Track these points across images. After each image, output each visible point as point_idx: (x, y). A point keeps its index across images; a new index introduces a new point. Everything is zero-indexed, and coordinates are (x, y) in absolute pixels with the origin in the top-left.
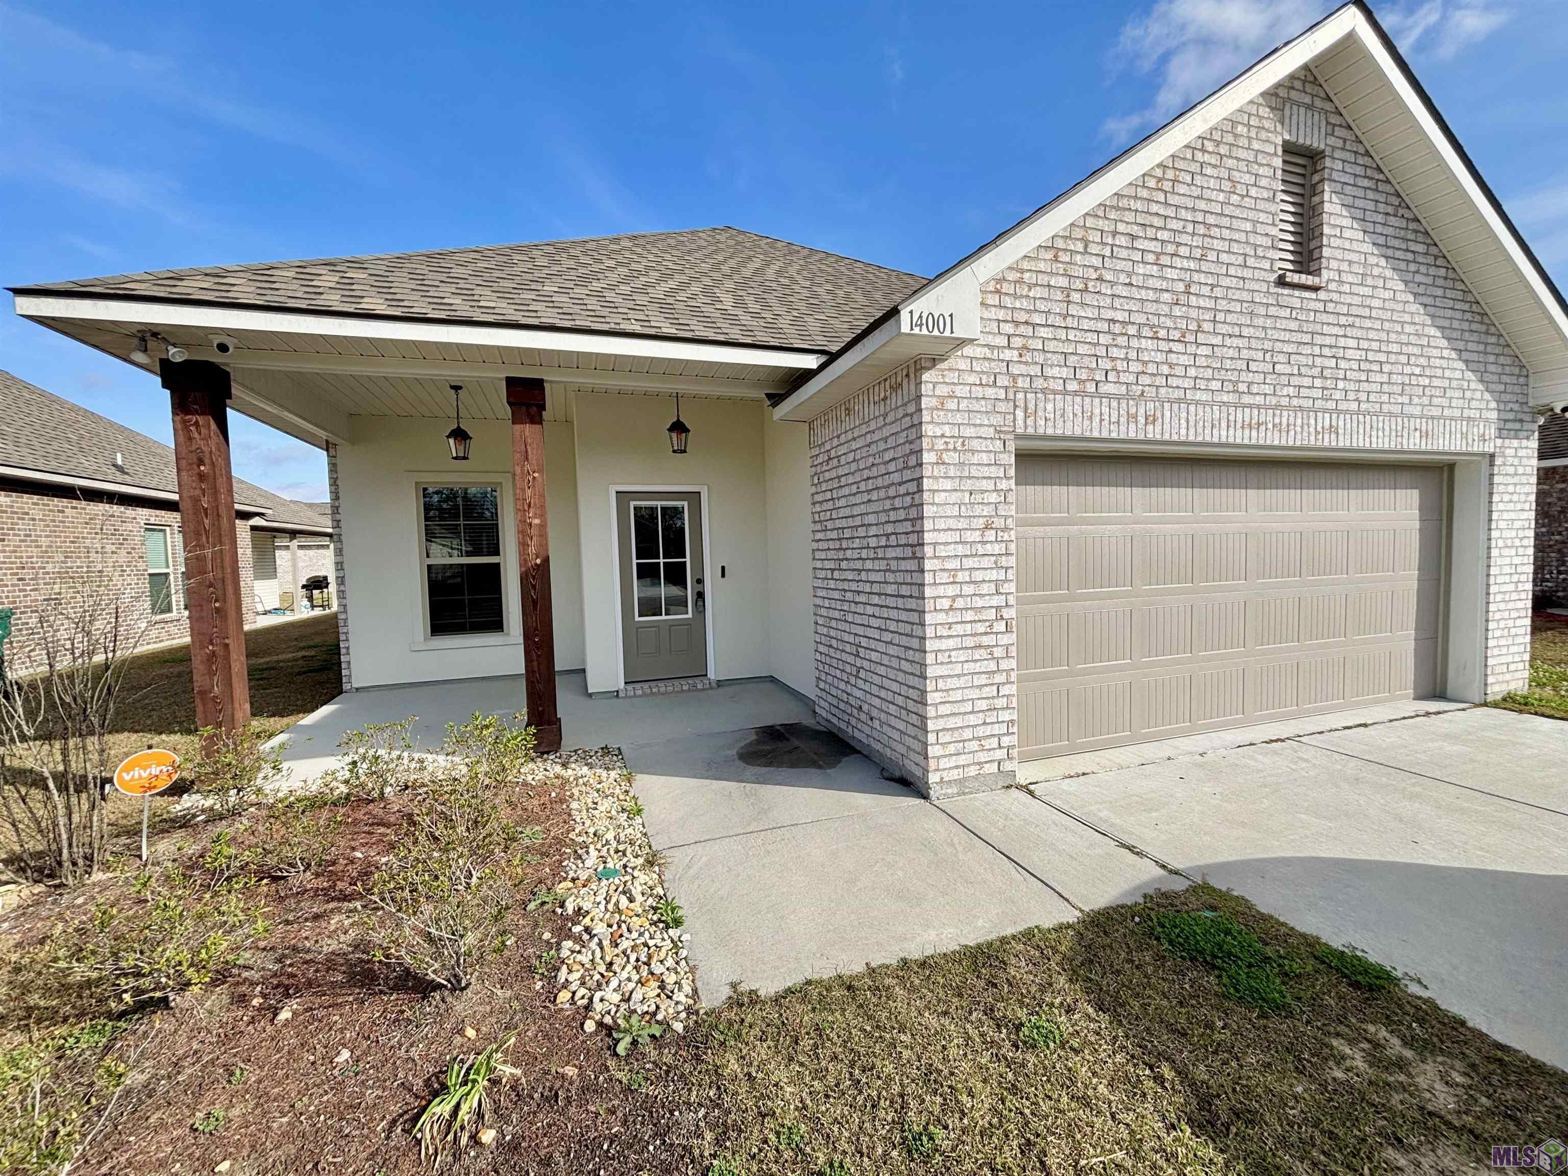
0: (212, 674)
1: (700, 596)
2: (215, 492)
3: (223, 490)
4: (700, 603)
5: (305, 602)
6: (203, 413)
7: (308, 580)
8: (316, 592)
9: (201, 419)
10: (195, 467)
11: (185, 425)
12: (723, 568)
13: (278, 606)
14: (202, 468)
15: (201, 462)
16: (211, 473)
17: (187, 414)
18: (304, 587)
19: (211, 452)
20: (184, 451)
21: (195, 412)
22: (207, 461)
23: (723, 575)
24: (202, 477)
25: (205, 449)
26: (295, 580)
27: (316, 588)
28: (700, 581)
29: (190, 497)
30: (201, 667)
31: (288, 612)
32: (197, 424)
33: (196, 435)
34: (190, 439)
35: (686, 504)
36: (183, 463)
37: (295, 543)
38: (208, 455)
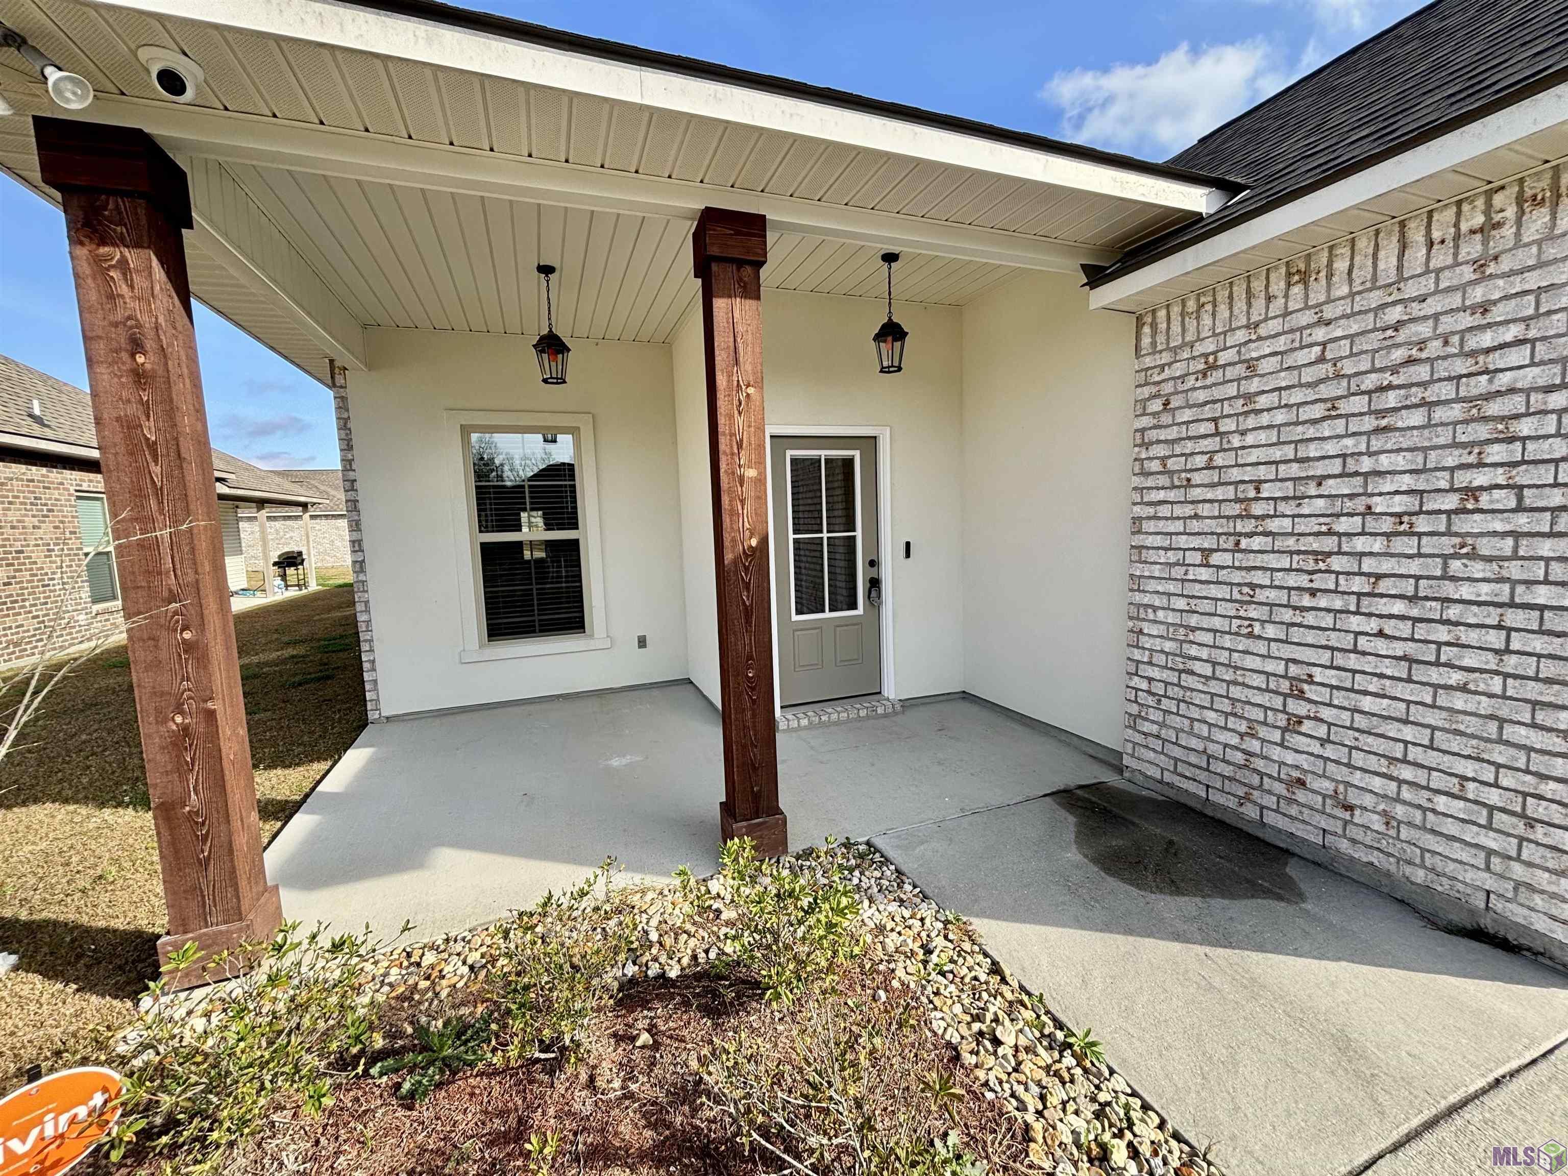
0: (182, 769)
1: (875, 584)
2: (171, 413)
3: (184, 406)
4: (874, 594)
5: (278, 581)
6: (138, 245)
7: (280, 556)
8: (291, 571)
9: (132, 256)
10: (125, 356)
11: (100, 267)
12: (908, 545)
13: (245, 586)
14: (140, 359)
15: (136, 346)
16: (160, 371)
17: (103, 242)
18: (275, 564)
19: (157, 328)
20: (98, 321)
21: (121, 241)
22: (149, 344)
23: (908, 555)
24: (139, 377)
25: (144, 319)
26: (266, 557)
27: (291, 565)
28: (873, 563)
29: (118, 419)
30: (162, 758)
31: (258, 594)
32: (123, 265)
33: (124, 289)
34: (112, 297)
35: (857, 454)
36: (101, 347)
37: (264, 513)
38: (151, 334)
